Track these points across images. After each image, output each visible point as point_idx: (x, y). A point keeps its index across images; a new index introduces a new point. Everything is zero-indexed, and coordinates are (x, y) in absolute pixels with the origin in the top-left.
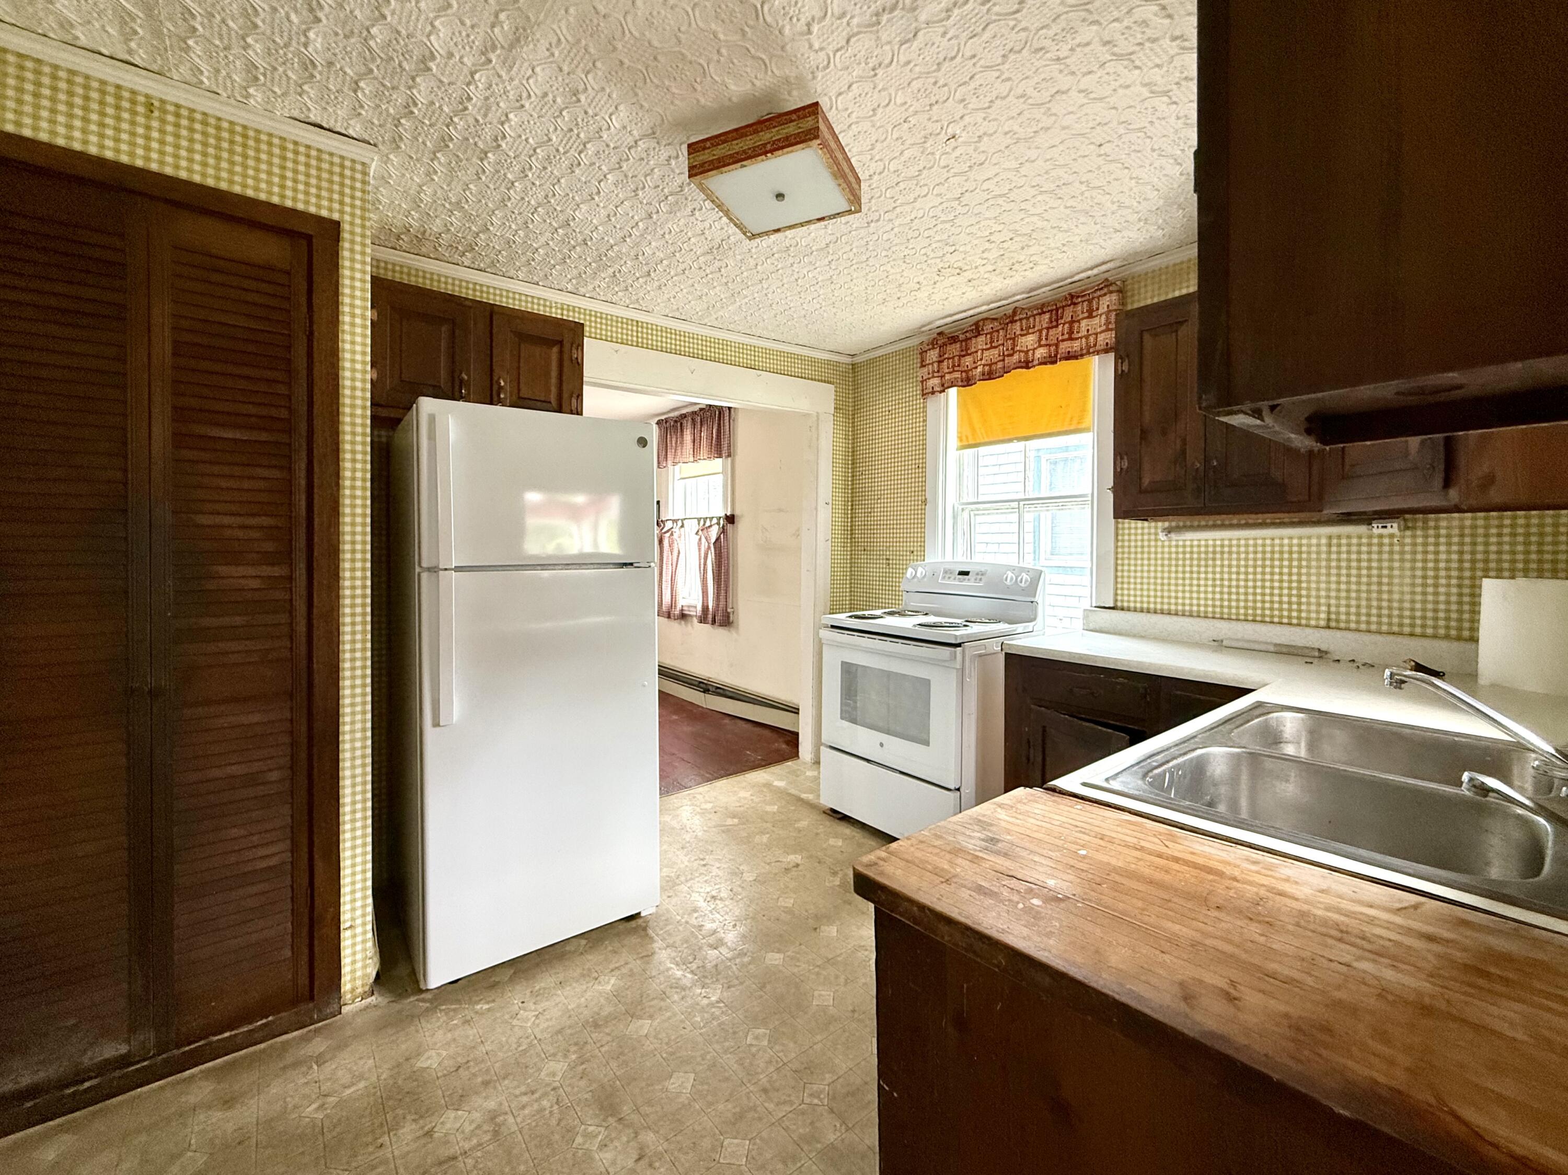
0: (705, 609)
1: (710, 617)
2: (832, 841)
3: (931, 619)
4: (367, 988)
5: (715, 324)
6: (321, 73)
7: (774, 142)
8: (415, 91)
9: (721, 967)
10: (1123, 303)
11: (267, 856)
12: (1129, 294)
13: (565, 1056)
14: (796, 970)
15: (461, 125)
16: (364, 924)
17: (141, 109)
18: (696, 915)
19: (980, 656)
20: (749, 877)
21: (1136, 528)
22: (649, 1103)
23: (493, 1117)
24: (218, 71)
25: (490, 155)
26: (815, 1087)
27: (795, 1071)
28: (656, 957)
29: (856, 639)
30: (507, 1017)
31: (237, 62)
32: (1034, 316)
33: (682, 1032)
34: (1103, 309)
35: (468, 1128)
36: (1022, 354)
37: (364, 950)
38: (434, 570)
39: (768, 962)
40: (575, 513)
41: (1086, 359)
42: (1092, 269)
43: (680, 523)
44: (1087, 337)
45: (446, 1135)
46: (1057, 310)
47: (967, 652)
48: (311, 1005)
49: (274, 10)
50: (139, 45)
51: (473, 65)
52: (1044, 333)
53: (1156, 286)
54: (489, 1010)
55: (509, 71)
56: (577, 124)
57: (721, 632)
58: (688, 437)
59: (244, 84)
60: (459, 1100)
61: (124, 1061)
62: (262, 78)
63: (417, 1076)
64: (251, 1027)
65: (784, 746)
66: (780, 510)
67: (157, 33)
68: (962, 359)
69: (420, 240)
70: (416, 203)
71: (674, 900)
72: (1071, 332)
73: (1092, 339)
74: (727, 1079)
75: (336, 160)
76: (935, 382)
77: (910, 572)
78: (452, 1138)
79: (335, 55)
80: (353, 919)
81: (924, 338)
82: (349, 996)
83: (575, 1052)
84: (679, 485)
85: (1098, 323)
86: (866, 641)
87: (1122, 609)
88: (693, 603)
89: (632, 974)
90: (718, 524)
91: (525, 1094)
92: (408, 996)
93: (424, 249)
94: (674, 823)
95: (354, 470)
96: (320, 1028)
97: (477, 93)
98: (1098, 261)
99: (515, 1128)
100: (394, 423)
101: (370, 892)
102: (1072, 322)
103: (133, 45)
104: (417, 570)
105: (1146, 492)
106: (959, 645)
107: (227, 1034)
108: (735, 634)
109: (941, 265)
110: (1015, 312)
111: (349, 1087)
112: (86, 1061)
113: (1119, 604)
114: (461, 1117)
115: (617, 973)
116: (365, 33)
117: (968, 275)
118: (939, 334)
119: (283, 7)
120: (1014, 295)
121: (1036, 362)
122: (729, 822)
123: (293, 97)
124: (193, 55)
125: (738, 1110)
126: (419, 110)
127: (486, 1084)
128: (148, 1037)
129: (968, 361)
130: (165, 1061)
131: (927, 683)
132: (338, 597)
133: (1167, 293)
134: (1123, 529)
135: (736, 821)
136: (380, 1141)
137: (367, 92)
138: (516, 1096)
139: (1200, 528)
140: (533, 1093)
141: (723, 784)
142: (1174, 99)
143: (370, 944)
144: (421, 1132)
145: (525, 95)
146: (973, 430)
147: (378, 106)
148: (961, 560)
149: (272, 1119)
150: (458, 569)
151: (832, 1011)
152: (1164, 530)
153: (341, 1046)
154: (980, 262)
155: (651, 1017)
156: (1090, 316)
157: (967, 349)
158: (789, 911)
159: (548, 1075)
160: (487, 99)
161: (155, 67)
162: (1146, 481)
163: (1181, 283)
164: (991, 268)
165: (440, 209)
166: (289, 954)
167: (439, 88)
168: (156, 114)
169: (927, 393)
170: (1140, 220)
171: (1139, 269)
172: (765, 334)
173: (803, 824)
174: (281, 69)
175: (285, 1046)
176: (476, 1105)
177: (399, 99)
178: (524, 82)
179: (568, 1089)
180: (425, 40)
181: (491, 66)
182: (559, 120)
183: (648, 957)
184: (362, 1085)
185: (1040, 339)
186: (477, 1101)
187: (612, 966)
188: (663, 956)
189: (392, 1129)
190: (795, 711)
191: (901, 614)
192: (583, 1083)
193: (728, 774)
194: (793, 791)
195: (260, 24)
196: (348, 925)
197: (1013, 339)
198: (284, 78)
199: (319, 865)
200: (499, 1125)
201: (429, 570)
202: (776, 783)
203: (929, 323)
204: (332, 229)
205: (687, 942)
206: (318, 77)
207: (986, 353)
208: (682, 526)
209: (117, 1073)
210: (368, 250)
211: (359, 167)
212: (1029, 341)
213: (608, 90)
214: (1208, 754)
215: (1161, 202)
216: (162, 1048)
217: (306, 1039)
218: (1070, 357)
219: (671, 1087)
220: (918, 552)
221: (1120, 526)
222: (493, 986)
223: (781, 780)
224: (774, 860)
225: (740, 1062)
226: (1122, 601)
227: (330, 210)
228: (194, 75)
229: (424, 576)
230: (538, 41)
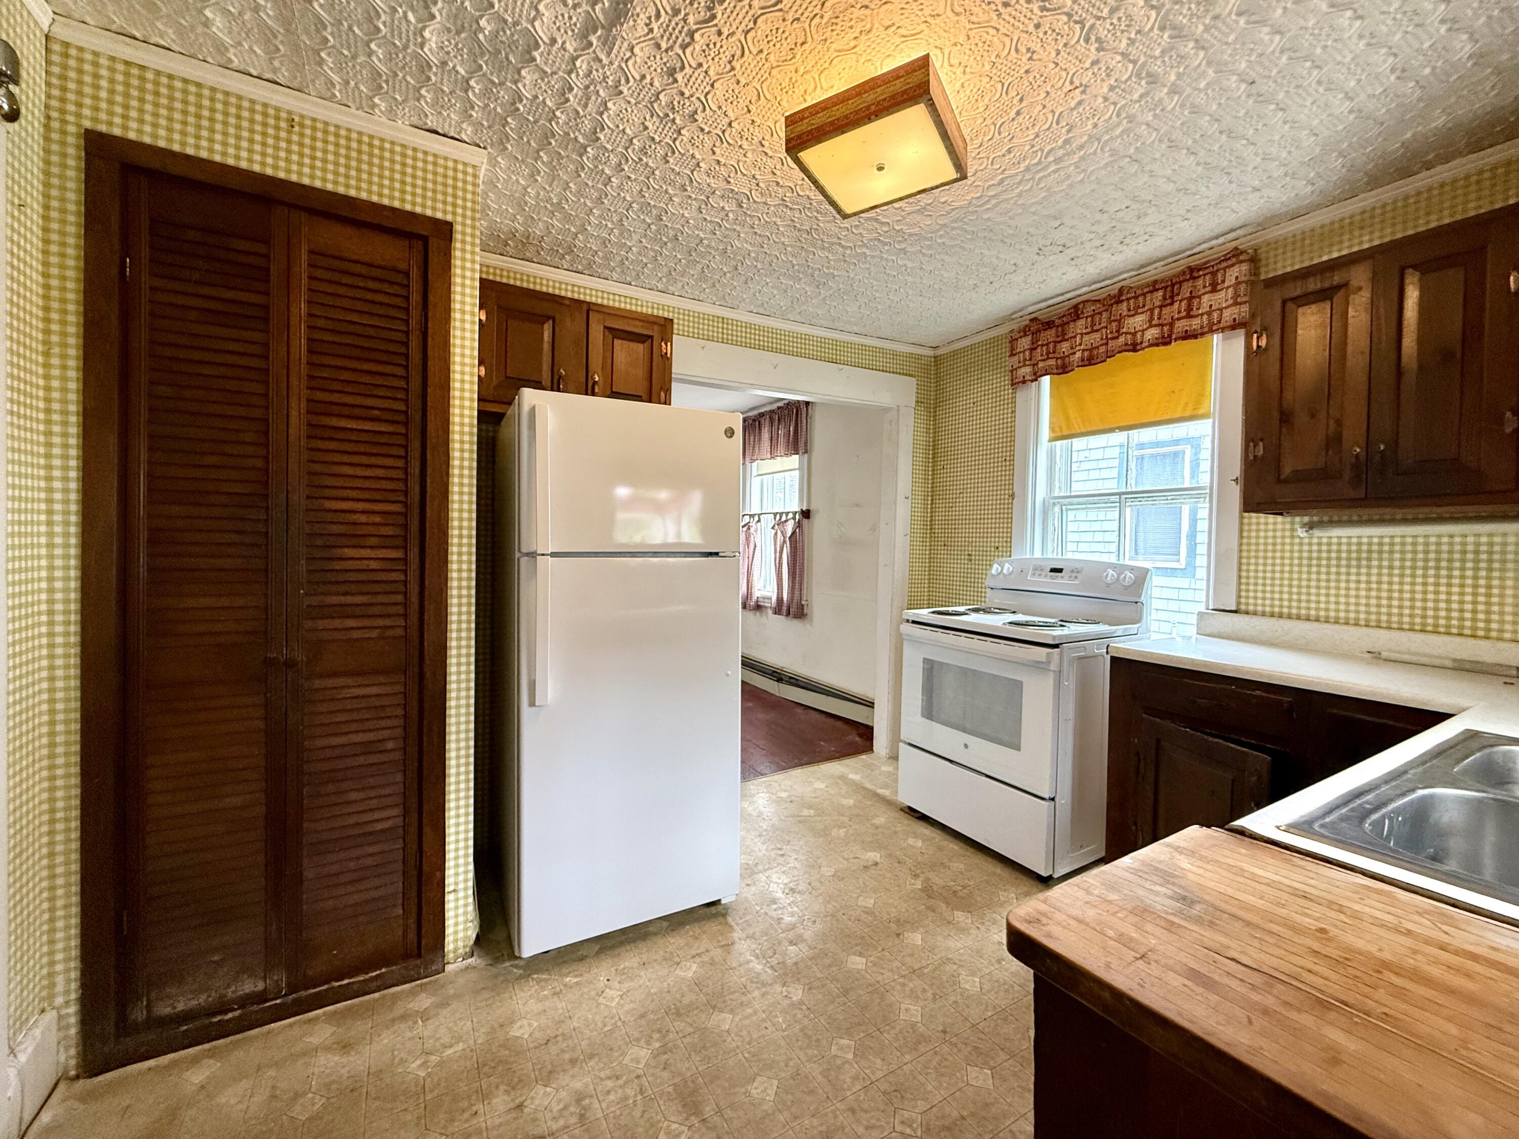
0: (780, 600)
1: (785, 608)
2: (911, 841)
3: (1020, 618)
4: (468, 949)
5: (799, 318)
6: (435, 74)
7: (879, 102)
8: (520, 85)
9: (801, 965)
10: (1255, 272)
11: (382, 819)
12: (1263, 262)
13: (648, 1043)
14: (880, 978)
15: (563, 118)
16: (466, 889)
17: (283, 125)
18: (774, 906)
19: (1080, 658)
20: (828, 871)
21: (1266, 524)
22: (731, 1106)
23: (579, 1098)
24: (348, 83)
25: (589, 149)
26: (906, 1114)
27: (884, 1093)
28: (736, 946)
29: (940, 635)
30: (593, 993)
31: (364, 72)
32: (1144, 294)
33: (764, 1032)
34: (1230, 280)
35: (556, 1108)
36: (1129, 337)
37: (465, 913)
38: (533, 555)
39: (850, 965)
40: (659, 508)
41: (1207, 337)
42: (1217, 237)
43: (756, 518)
44: (1209, 313)
45: (536, 1111)
46: (1173, 285)
47: (1065, 654)
48: (418, 962)
49: (394, 10)
50: (281, 63)
51: (575, 50)
52: (1156, 312)
53: (1297, 253)
54: (577, 983)
55: (609, 54)
56: (673, 108)
57: (796, 624)
58: (766, 435)
59: (370, 94)
60: (548, 1076)
61: (261, 997)
62: (384, 85)
63: (512, 1046)
64: (367, 977)
65: (857, 739)
66: (857, 505)
67: (296, 48)
68: (1058, 345)
69: (524, 244)
70: (521, 205)
71: (753, 888)
72: (1189, 309)
73: (1215, 315)
74: (812, 1092)
75: (450, 164)
76: (1027, 370)
77: (995, 569)
78: (540, 1115)
79: (448, 53)
80: (456, 883)
81: (1015, 326)
82: (451, 955)
83: (658, 1040)
84: (756, 482)
85: (1223, 297)
86: (950, 637)
87: (1247, 613)
88: (769, 594)
89: (713, 963)
90: (794, 518)
91: (609, 1078)
92: (504, 961)
93: (528, 254)
94: (750, 809)
95: (462, 459)
96: (425, 984)
97: (577, 82)
98: (1226, 229)
99: (600, 1114)
100: (498, 418)
101: (471, 859)
102: (1191, 298)
103: (276, 63)
104: (517, 555)
105: (1286, 481)
106: (1056, 646)
107: (346, 982)
108: (808, 626)
109: (1043, 242)
110: (1121, 290)
111: (451, 1047)
112: (230, 993)
113: (1243, 607)
114: (549, 1094)
115: (698, 960)
116: (475, 26)
117: (1070, 252)
118: (1031, 320)
119: (401, 6)
120: (1121, 274)
121: (1144, 345)
122: (806, 812)
123: (412, 103)
124: (325, 68)
125: (824, 1128)
126: (525, 106)
127: (573, 1062)
128: (281, 977)
129: (1065, 347)
130: (294, 1000)
131: (1018, 685)
132: (446, 579)
133: (1312, 259)
134: (1250, 524)
135: (812, 812)
136: (474, 1108)
137: (477, 91)
138: (601, 1079)
139: (1350, 523)
140: (617, 1078)
141: (797, 772)
142: (1360, 12)
143: (471, 908)
144: (512, 1105)
145: (623, 81)
146: (1068, 419)
147: (487, 105)
148: (1053, 556)
149: (381, 1071)
150: (554, 555)
151: (921, 1029)
152: (1304, 525)
153: (444, 1004)
154: (1087, 236)
155: (732, 1011)
156: (1214, 290)
157: (1064, 334)
158: (869, 912)
159: (632, 1060)
160: (587, 87)
161: (295, 84)
162: (1287, 470)
163: (1331, 245)
164: (1099, 243)
165: (542, 211)
166: (401, 912)
167: (543, 80)
168: (296, 129)
169: (1017, 383)
170: (1286, 175)
171: (1275, 233)
172: (848, 327)
173: (880, 820)
174: (401, 75)
175: (395, 998)
176: (564, 1083)
177: (504, 96)
178: (623, 65)
179: (650, 1079)
180: (529, 27)
181: (591, 50)
182: (656, 105)
183: (728, 947)
184: (461, 1046)
185: (1151, 321)
186: (564, 1079)
187: (693, 952)
188: (744, 949)
189: (485, 1096)
190: (870, 705)
191: (986, 611)
192: (665, 1074)
193: (801, 765)
194: (868, 785)
195: (382, 27)
196: (451, 888)
197: (1119, 321)
198: (404, 83)
199: (427, 830)
200: (584, 1108)
201: (528, 554)
202: (851, 776)
203: (1020, 310)
204: (445, 230)
205: (766, 935)
206: (433, 78)
207: (1086, 338)
208: (759, 521)
209: (255, 1007)
210: (478, 258)
211: (470, 170)
212: (1138, 321)
213: (705, 66)
214: (1432, 796)
215: (1318, 150)
216: (292, 989)
217: (413, 993)
218: (1188, 336)
219: (754, 1092)
220: (1004, 547)
221: (1246, 521)
222: (582, 959)
223: (857, 773)
224: (852, 856)
225: (825, 1074)
226: (1247, 604)
227: (445, 212)
228: (329, 89)
229: (524, 560)
230: (638, 15)
